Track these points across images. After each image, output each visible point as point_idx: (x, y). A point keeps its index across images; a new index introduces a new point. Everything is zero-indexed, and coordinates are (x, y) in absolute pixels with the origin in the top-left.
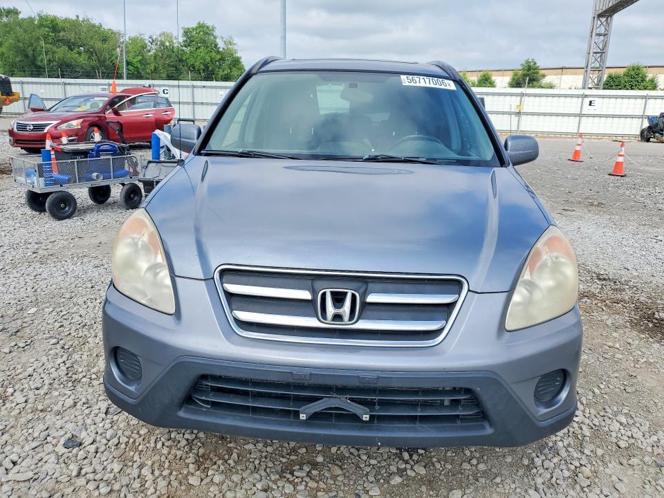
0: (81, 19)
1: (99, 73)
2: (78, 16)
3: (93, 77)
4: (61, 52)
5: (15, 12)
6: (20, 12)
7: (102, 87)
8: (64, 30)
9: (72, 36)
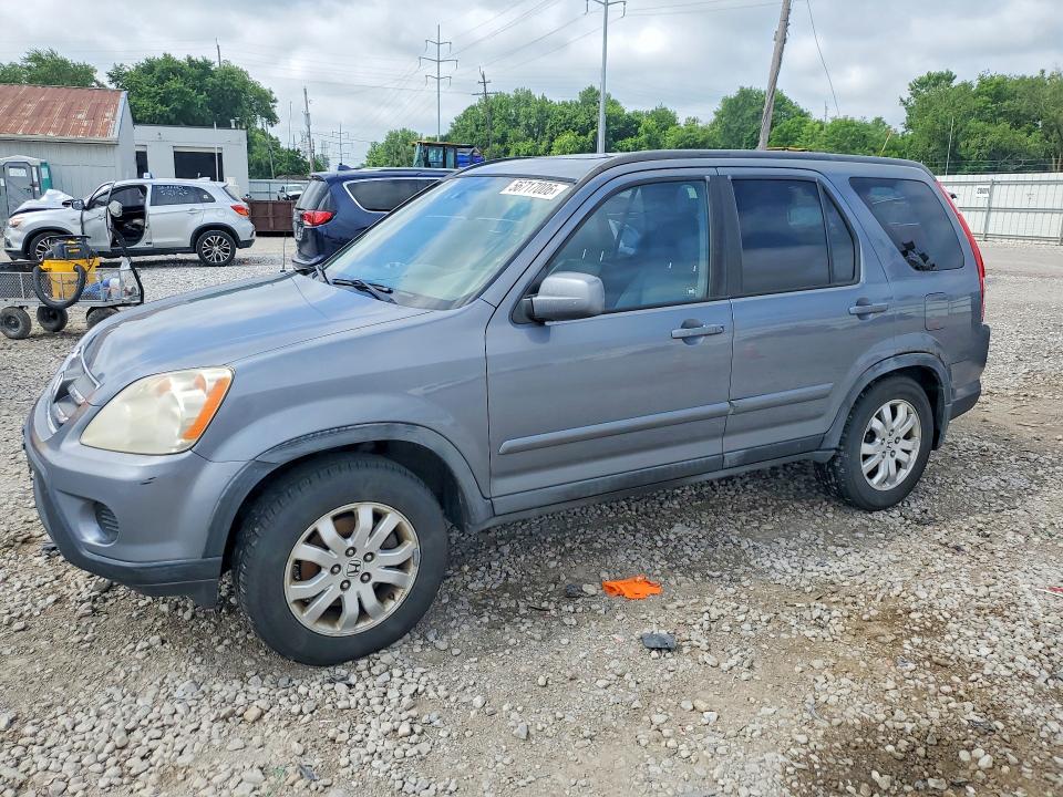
0: (1047, 75)
1: (1057, 162)
2: (1043, 72)
3: (1045, 169)
4: (1000, 132)
5: (950, 78)
6: (955, 77)
7: (981, 187)
8: (1013, 96)
9: (1023, 105)
